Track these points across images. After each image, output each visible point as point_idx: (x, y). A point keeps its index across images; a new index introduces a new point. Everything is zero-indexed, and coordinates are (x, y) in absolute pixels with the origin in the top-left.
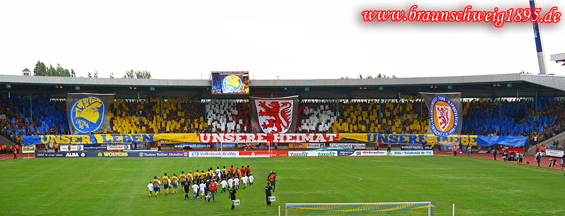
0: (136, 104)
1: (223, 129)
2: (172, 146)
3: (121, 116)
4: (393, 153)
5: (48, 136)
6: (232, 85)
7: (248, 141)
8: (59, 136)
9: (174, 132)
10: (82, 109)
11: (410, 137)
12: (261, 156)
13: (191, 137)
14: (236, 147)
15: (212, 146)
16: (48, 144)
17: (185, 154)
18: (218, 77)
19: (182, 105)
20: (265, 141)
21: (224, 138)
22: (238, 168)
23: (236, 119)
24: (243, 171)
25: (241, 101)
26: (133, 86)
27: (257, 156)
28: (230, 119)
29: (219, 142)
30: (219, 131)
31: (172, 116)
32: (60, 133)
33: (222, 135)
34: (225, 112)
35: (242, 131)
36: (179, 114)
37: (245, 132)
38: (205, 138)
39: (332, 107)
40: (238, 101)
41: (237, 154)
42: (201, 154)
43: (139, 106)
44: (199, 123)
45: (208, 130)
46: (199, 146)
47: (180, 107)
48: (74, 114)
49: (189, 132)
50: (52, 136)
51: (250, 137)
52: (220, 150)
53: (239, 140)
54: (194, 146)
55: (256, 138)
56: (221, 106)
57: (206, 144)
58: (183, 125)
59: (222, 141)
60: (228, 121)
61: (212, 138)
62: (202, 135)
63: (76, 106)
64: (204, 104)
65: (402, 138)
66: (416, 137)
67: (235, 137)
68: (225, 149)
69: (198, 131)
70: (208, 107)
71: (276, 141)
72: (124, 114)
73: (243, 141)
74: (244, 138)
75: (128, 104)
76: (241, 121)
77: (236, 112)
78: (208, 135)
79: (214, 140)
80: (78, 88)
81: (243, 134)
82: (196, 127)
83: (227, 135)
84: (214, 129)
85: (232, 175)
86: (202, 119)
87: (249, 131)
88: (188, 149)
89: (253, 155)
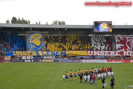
0: (58, 37)
1: (99, 49)
2: (74, 57)
3: (51, 42)
5: (16, 52)
6: (103, 28)
7: (111, 55)
8: (21, 52)
9: (76, 50)
10: (33, 39)
12: (118, 62)
13: (84, 53)
14: (105, 58)
15: (94, 57)
16: (17, 56)
17: (81, 61)
18: (97, 24)
19: (80, 37)
20: (119, 55)
21: (100, 53)
22: (106, 68)
23: (105, 44)
24: (108, 70)
25: (108, 35)
26: (57, 28)
27: (115, 62)
28: (103, 44)
29: (97, 55)
30: (97, 50)
31: (75, 42)
32: (22, 50)
33: (98, 52)
34: (100, 41)
35: (108, 50)
36: (78, 42)
37: (109, 50)
38: (90, 53)
40: (106, 35)
41: (105, 61)
42: (88, 61)
43: (59, 38)
44: (88, 46)
45: (92, 49)
46: (87, 57)
47: (79, 38)
48: (29, 41)
49: (83, 50)
50: (19, 52)
51: (112, 53)
52: (97, 59)
53: (107, 54)
54: (85, 57)
55: (115, 53)
56: (98, 38)
57: (91, 56)
58: (80, 47)
59: (98, 55)
60: (101, 45)
61: (93, 53)
62: (89, 52)
63: (30, 38)
64: (90, 37)
67: (105, 53)
68: (100, 59)
69: (87, 50)
70: (92, 38)
71: (124, 55)
72: (52, 42)
73: (109, 55)
74: (109, 53)
75: (54, 37)
76: (108, 45)
77: (105, 41)
78: (92, 52)
79: (95, 54)
80: (31, 29)
81: (109, 52)
82: (86, 48)
83: (101, 52)
84: (95, 49)
85: (103, 71)
86: (89, 44)
87: (112, 50)
88: (82, 58)
89: (113, 62)
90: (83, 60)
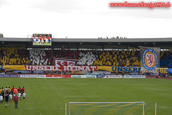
1: (38, 64)
2: (12, 72)
4: (125, 77)
7: (51, 70)
9: (13, 65)
11: (134, 69)
12: (57, 77)
13: (22, 68)
14: (45, 73)
15: (32, 72)
17: (19, 76)
19: (18, 50)
20: (59, 70)
21: (39, 68)
23: (45, 58)
25: (47, 49)
27: (55, 77)
28: (42, 58)
29: (36, 70)
30: (36, 64)
31: (12, 56)
33: (37, 66)
34: (39, 55)
35: (48, 64)
36: (16, 55)
37: (49, 65)
38: (29, 68)
39: (94, 53)
40: (46, 49)
41: (45, 76)
42: (27, 76)
45: (30, 64)
46: (25, 72)
47: (16, 51)
49: (21, 64)
51: (52, 68)
52: (36, 74)
53: (46, 69)
54: (23, 72)
55: (55, 68)
56: (38, 52)
57: (29, 71)
58: (17, 61)
60: (40, 59)
61: (32, 68)
62: (27, 66)
64: (28, 51)
65: (130, 69)
66: (137, 69)
67: (44, 68)
68: (39, 74)
69: (25, 64)
70: (31, 52)
71: (65, 70)
73: (48, 70)
74: (49, 68)
76: (47, 60)
77: (45, 55)
78: (30, 66)
79: (33, 69)
81: (48, 66)
82: (25, 62)
83: (40, 67)
84: (33, 64)
86: (27, 58)
87: (51, 65)
88: (20, 73)
89: (53, 77)
90: (21, 75)
